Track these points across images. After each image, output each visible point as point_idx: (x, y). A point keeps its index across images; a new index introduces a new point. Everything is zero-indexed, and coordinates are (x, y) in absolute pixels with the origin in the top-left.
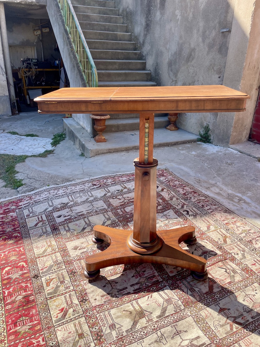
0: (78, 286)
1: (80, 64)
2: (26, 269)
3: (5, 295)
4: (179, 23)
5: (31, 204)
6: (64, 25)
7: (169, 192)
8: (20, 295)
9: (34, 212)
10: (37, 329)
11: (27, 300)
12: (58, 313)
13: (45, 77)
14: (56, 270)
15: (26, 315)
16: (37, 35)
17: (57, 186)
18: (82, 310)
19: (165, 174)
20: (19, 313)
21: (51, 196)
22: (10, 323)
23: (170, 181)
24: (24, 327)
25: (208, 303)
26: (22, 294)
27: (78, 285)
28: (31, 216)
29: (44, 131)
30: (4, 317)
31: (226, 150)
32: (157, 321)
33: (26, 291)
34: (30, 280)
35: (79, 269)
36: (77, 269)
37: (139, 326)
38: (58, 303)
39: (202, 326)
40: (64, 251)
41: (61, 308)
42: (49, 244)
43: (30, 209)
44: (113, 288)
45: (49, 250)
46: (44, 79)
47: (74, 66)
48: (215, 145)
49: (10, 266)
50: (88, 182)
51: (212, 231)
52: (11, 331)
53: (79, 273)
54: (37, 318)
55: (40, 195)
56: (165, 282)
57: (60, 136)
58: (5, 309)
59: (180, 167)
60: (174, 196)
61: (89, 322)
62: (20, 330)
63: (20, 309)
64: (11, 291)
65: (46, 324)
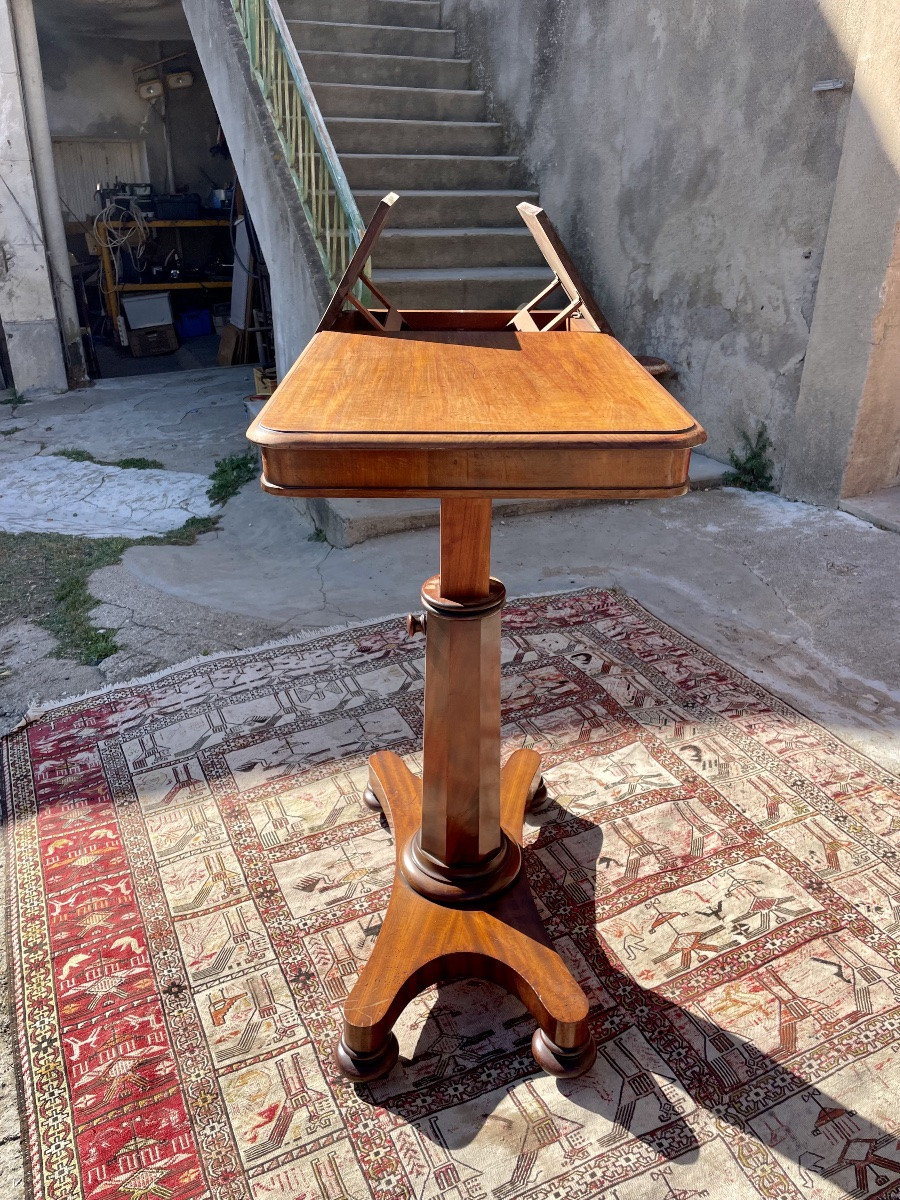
0: (321, 1025)
1: (305, 208)
2: (141, 961)
3: (73, 1058)
4: (660, 55)
5: (148, 721)
6: (247, 69)
7: (629, 677)
8: (125, 1058)
9: (160, 749)
10: (186, 1181)
11: (150, 1076)
12: (256, 1124)
13: (180, 249)
14: (244, 966)
15: (147, 1132)
16: (149, 99)
17: (236, 653)
18: (341, 1114)
19: (612, 610)
20: (124, 1124)
21: (215, 692)
22: (92, 1160)
23: (632, 637)
24: (143, 1177)
25: (778, 1090)
26: (132, 1054)
27: (324, 1022)
28: (150, 766)
29: (180, 448)
30: (71, 1136)
31: (827, 518)
32: (601, 1156)
33: (142, 1043)
34: (154, 1001)
35: (325, 964)
36: (315, 961)
37: (538, 1173)
38: (254, 1089)
39: (759, 1173)
40: (267, 897)
41: (266, 1107)
42: (215, 871)
43: (145, 741)
44: (442, 1034)
45: (218, 891)
46: (176, 258)
47: (284, 218)
48: (789, 500)
49: (85, 951)
50: (343, 641)
51: (786, 824)
52: (98, 1190)
53: (322, 977)
54: (184, 1141)
55: (177, 688)
56: (623, 1011)
57: (238, 467)
58: (72, 1109)
59: (664, 580)
60: (647, 693)
61: (366, 1159)
62: (128, 1186)
63: (125, 1109)
64: (91, 1045)
65: (219, 1164)
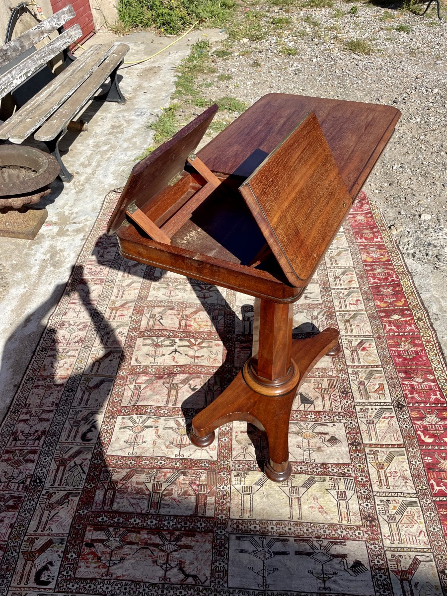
0: (342, 370)
2: (417, 426)
3: (438, 392)
8: (418, 382)
10: (392, 341)
11: (407, 374)
12: (369, 348)
14: (369, 408)
15: (406, 359)
22: (424, 357)
26: (415, 383)
30: (433, 367)
34: (409, 403)
35: (335, 395)
36: (338, 397)
40: (355, 443)
41: (366, 351)
52: (420, 348)
53: (337, 390)
54: (393, 353)
58: (435, 377)
62: (411, 346)
63: (415, 367)
64: (432, 394)
65: (382, 342)
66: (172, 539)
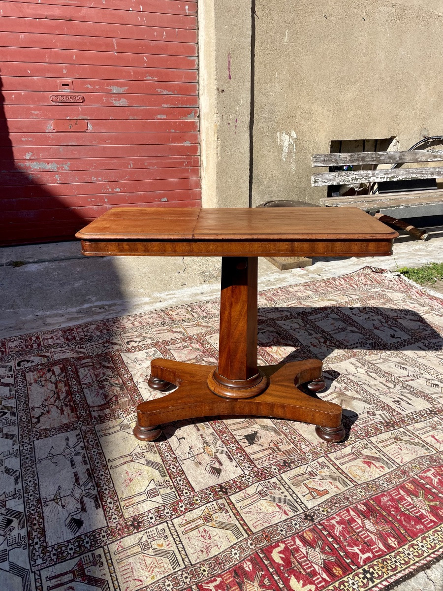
0: (316, 453)
2: (291, 541)
3: (371, 556)
8: (364, 526)
10: (412, 487)
11: (369, 513)
12: (375, 468)
14: (282, 490)
15: (397, 508)
18: (359, 441)
22: (422, 527)
24: (418, 504)
26: (360, 523)
27: (313, 453)
30: (414, 542)
33: (352, 520)
34: (321, 525)
35: (276, 457)
36: (275, 461)
38: (358, 471)
40: (225, 490)
41: (366, 465)
52: (434, 519)
54: (393, 493)
58: (399, 548)
62: (426, 508)
63: (391, 519)
64: (360, 548)
65: (399, 477)
66: (66, 403)
